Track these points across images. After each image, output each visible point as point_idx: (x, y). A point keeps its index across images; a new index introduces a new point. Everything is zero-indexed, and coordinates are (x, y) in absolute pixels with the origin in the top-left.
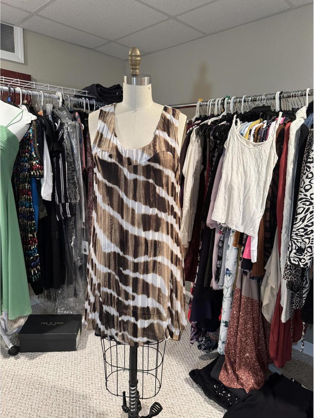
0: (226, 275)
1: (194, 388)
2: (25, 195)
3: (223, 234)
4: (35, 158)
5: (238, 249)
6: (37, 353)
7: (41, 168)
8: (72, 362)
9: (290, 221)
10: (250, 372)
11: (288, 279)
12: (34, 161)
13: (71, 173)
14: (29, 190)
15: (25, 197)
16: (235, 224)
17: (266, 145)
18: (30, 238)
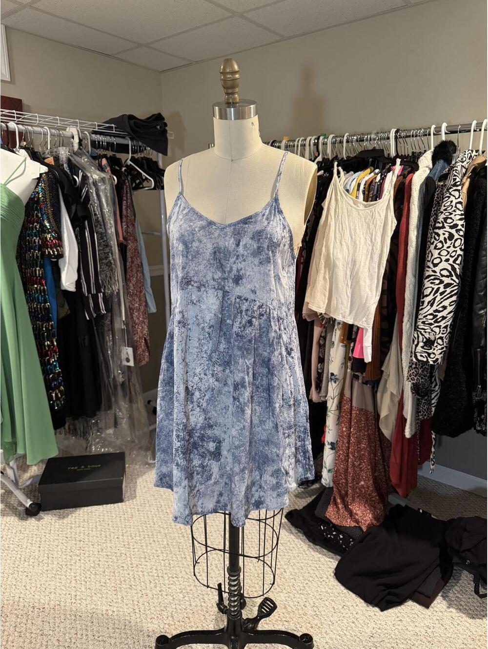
0: (331, 381)
1: (293, 534)
2: (36, 284)
3: (324, 327)
4: (48, 229)
5: (347, 347)
6: (68, 509)
7: (59, 244)
8: (121, 517)
9: (414, 306)
10: (366, 505)
11: (414, 380)
12: (48, 234)
13: (102, 250)
14: (41, 278)
15: (36, 288)
16: (341, 313)
17: (381, 205)
18: (48, 348)
